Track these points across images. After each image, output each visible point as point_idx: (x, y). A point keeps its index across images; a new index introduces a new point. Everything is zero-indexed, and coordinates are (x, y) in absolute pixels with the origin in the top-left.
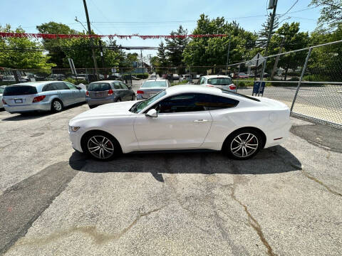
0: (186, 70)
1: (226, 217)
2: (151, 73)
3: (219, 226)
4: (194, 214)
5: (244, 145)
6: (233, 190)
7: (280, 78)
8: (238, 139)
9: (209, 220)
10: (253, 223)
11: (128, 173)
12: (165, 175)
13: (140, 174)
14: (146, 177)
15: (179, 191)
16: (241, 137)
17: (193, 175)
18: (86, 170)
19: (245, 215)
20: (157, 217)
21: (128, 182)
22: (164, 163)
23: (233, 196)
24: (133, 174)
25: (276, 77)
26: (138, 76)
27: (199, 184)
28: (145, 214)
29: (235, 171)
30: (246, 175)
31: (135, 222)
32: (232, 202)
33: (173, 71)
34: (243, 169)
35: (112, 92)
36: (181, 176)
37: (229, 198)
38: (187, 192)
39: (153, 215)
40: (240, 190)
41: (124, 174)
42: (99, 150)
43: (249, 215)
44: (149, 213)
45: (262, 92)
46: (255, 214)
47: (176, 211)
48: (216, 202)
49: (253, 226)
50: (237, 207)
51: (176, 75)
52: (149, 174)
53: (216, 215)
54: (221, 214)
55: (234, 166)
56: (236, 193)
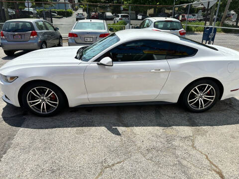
0: (122, 7)
1: (189, 165)
2: (76, 10)
3: (184, 172)
4: (158, 164)
5: (201, 97)
6: (193, 141)
7: (231, 23)
8: (195, 90)
9: (174, 168)
10: (215, 168)
11: (79, 128)
12: (121, 129)
13: (93, 128)
14: (101, 131)
15: (139, 144)
16: (198, 88)
17: (150, 129)
18: (28, 127)
19: (207, 163)
20: (122, 168)
21: (82, 137)
22: (116, 117)
23: (194, 147)
24: (86, 129)
25: (227, 22)
26: (59, 13)
27: (157, 136)
28: (109, 166)
29: (193, 124)
30: (204, 127)
31: (100, 174)
32: (194, 152)
33: (105, 8)
34: (201, 121)
35: (35, 34)
36: (137, 130)
37: (190, 148)
38: (147, 144)
39: (117, 167)
40: (200, 141)
41: (75, 129)
42: (40, 104)
43: (211, 162)
44: (113, 165)
45: (213, 39)
46: (215, 161)
47: (140, 162)
48: (178, 153)
49: (215, 171)
50: (199, 156)
51: (109, 14)
52: (103, 129)
53: (180, 163)
54: (185, 163)
55: (190, 119)
56: (196, 144)
